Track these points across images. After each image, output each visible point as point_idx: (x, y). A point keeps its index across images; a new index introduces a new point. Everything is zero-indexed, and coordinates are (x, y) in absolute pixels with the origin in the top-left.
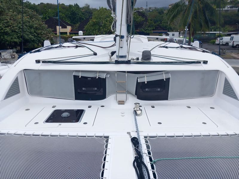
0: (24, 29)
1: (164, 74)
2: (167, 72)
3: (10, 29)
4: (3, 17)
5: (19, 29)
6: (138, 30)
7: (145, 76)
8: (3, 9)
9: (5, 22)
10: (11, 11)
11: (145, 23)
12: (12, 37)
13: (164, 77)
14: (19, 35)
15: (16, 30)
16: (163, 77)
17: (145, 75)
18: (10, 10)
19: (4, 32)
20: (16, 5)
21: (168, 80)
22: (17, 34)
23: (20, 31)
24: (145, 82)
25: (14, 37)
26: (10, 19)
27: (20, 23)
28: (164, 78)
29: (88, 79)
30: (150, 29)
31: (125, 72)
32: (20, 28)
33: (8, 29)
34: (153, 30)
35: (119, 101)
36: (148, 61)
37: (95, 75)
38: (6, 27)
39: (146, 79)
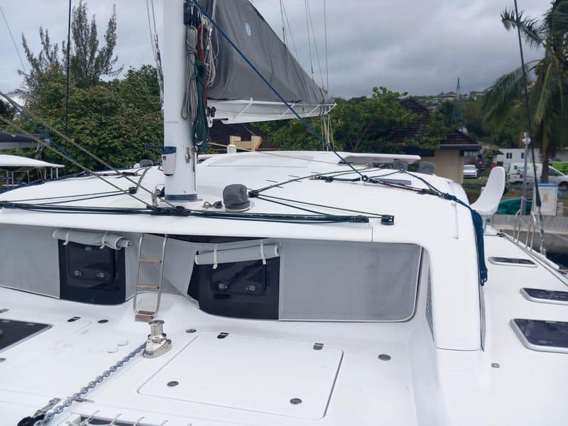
0: (151, 142)
1: (262, 246)
2: (270, 242)
3: (122, 141)
4: (112, 118)
5: (141, 142)
6: (404, 143)
7: (215, 250)
8: (116, 103)
9: (114, 129)
10: (132, 107)
11: (422, 125)
12: (124, 157)
13: (262, 254)
14: (139, 153)
15: (135, 144)
16: (260, 255)
17: (216, 246)
18: (130, 105)
19: (110, 148)
20: (143, 93)
21: (275, 262)
22: (136, 153)
23: (143, 146)
24: (213, 265)
25: (128, 158)
26: (127, 123)
27: (145, 129)
28: (263, 258)
29: (87, 249)
30: (433, 139)
31: (163, 235)
32: (142, 139)
33: (116, 143)
34: (443, 142)
35: (140, 312)
36: (236, 211)
37: (98, 241)
38: (115, 137)
39: (215, 258)
